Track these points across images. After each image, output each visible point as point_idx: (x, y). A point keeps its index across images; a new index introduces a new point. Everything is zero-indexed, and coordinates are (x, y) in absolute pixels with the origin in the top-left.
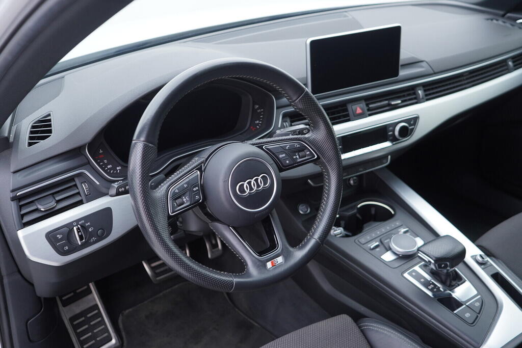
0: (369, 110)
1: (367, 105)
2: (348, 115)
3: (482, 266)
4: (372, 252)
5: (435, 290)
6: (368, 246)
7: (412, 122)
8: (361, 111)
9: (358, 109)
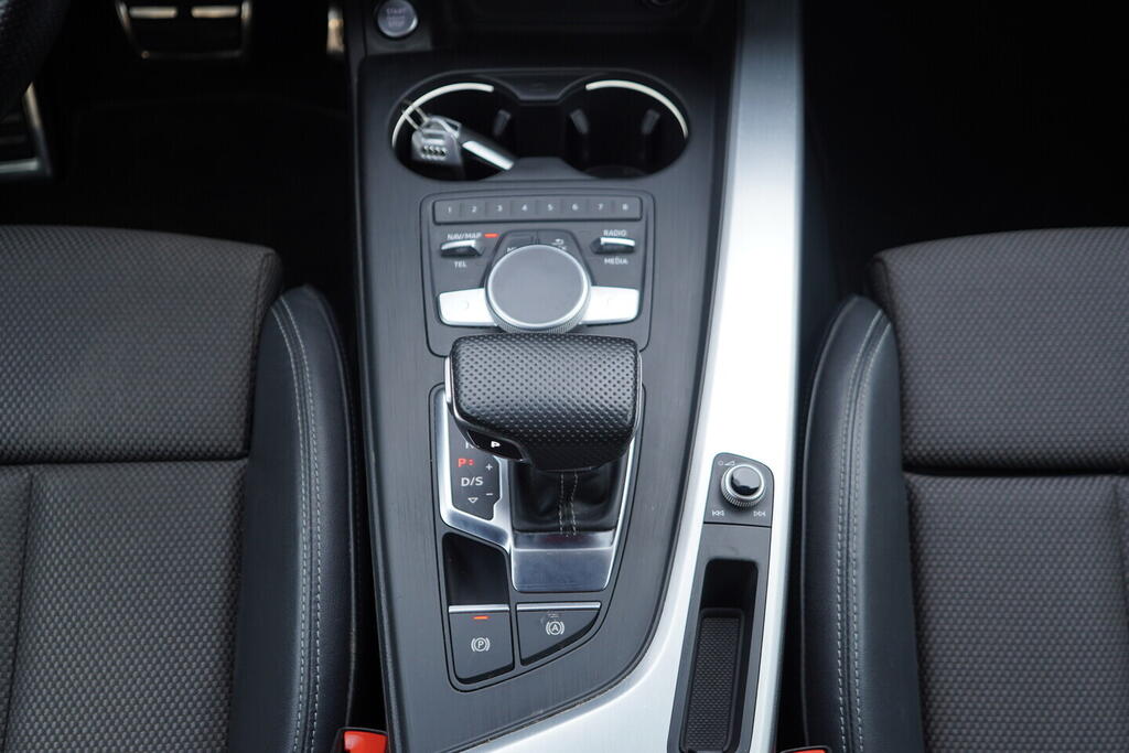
3: (719, 513)
4: (437, 260)
5: (473, 500)
6: (437, 233)
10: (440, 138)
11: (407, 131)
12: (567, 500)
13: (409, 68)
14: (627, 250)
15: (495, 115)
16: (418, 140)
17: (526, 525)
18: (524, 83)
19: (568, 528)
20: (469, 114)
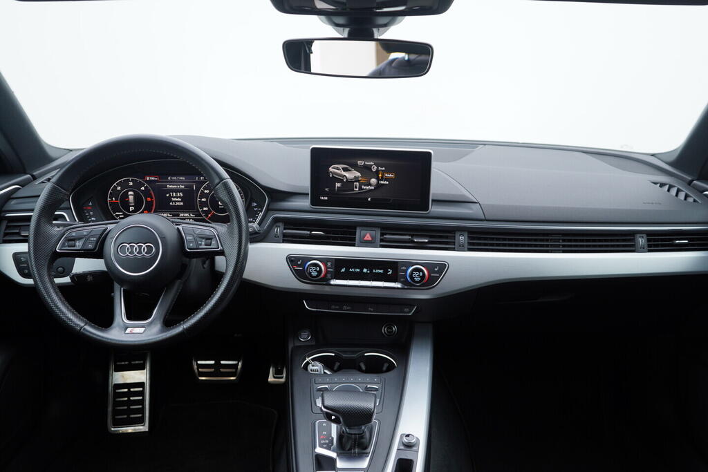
0: (382, 240)
1: (382, 234)
2: (354, 239)
3: (402, 447)
4: (315, 392)
5: (325, 446)
6: (316, 385)
7: (436, 269)
8: (370, 239)
9: (368, 235)
10: (317, 367)
11: (308, 363)
12: (354, 447)
13: (308, 349)
14: (376, 390)
15: (335, 364)
16: (310, 367)
17: (342, 452)
18: (345, 352)
19: (355, 453)
20: (326, 362)
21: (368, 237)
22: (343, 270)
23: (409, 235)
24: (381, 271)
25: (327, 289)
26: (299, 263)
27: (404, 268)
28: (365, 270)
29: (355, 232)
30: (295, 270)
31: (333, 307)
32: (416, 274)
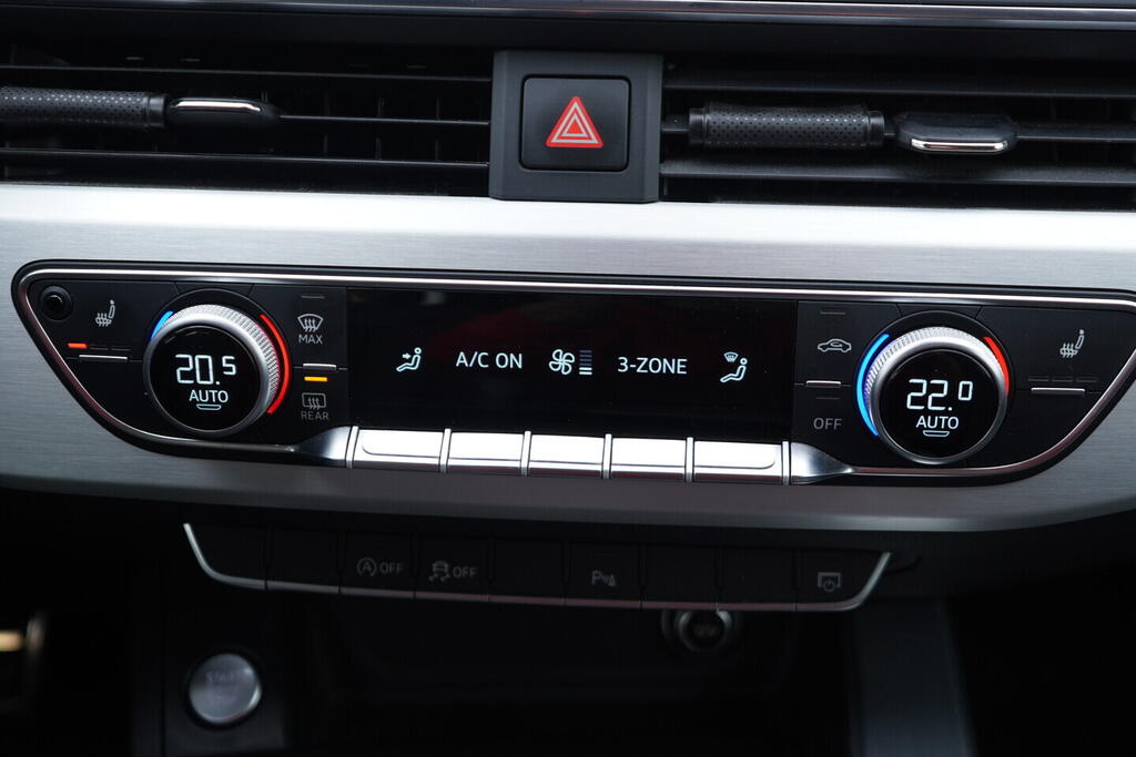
0: (673, 147)
1: (675, 105)
2: (478, 144)
7: (1068, 351)
8: (589, 138)
9: (576, 113)
21: (575, 129)
22: (412, 361)
23: (871, 105)
24: (677, 366)
25: (308, 486)
26: (103, 320)
27: (835, 344)
28: (562, 362)
29: (486, 92)
30: (83, 368)
31: (367, 565)
32: (925, 393)
